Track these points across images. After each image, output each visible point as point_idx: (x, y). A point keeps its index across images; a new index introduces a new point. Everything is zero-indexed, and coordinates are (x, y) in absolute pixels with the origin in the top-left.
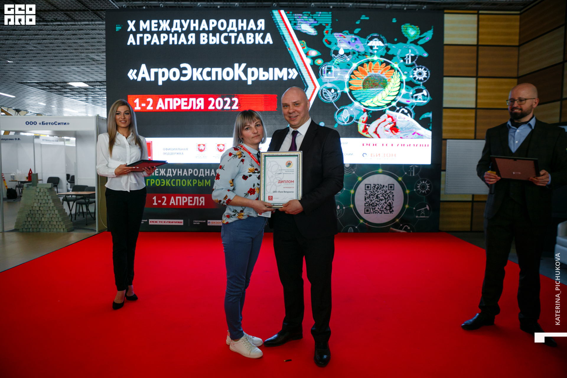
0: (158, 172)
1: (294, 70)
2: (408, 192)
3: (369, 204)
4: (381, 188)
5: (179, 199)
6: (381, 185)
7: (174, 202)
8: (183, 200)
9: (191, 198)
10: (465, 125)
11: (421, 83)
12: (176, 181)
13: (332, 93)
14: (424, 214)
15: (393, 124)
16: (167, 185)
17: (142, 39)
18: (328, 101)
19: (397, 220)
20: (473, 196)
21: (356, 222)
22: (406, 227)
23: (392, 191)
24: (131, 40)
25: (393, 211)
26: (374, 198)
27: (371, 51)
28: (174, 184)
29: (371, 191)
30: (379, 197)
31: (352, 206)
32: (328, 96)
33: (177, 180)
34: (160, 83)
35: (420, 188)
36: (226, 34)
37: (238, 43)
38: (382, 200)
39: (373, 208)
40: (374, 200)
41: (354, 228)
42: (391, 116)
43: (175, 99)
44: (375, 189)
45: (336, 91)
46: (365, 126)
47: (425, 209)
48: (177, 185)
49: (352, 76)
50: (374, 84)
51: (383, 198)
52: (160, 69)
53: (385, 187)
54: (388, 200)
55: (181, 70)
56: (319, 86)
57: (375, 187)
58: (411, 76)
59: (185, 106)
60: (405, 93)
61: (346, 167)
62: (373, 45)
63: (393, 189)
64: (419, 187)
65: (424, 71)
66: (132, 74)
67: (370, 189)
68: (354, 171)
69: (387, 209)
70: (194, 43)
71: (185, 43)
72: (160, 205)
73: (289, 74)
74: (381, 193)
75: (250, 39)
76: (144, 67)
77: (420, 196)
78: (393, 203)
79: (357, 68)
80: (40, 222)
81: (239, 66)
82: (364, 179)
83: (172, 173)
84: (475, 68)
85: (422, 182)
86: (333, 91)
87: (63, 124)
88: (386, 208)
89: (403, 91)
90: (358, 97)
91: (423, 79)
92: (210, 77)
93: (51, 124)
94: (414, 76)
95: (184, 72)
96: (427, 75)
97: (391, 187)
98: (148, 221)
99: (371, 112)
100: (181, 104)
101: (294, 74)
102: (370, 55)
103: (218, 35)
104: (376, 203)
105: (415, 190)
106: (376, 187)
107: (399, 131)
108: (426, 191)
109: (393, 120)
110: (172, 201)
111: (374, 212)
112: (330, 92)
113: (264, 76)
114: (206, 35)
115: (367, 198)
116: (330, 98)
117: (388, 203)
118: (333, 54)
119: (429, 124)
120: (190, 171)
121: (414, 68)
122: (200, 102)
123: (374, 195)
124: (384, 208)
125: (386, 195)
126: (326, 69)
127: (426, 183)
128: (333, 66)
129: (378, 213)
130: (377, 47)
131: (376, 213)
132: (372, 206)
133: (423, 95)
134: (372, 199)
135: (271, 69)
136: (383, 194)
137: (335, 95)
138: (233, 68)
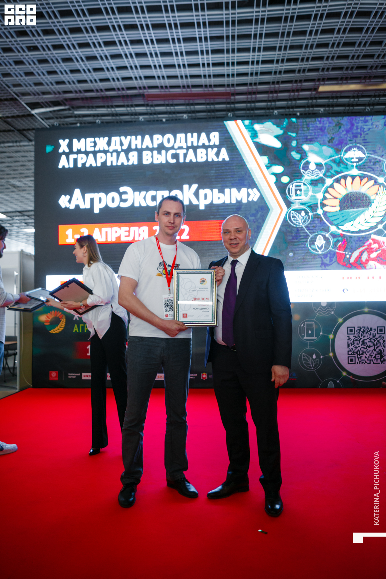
1: (255, 190)
3: (354, 352)
4: (368, 331)
6: (368, 328)
13: (302, 217)
17: (75, 161)
18: (298, 226)
21: (339, 375)
23: (383, 335)
24: (63, 163)
25: (384, 360)
26: (360, 345)
29: (356, 335)
30: (366, 343)
31: (331, 354)
32: (298, 221)
34: (96, 211)
36: (173, 151)
37: (187, 161)
38: (370, 346)
39: (359, 356)
41: (335, 382)
42: (378, 241)
43: (114, 229)
44: (361, 333)
45: (307, 213)
46: (345, 255)
51: (371, 344)
52: (96, 194)
53: (373, 330)
54: (378, 347)
55: (121, 194)
56: (287, 209)
57: (360, 330)
59: (126, 236)
61: (322, 307)
62: (351, 157)
63: (383, 332)
66: (64, 201)
67: (353, 332)
68: (333, 311)
69: (377, 357)
70: (136, 163)
71: (126, 163)
73: (249, 195)
74: (368, 338)
75: (202, 156)
76: (77, 192)
78: (384, 350)
81: (190, 188)
82: (345, 320)
86: (303, 213)
88: (375, 357)
90: (333, 220)
92: (155, 202)
95: (124, 197)
97: (381, 330)
98: (81, 375)
100: (121, 234)
101: (254, 195)
103: (163, 152)
104: (363, 351)
106: (362, 330)
109: (380, 246)
111: (360, 361)
112: (299, 215)
113: (219, 198)
114: (149, 153)
115: (350, 345)
116: (300, 222)
117: (378, 350)
118: (302, 169)
122: (144, 231)
123: (359, 341)
124: (373, 357)
125: (375, 341)
126: (294, 188)
128: (302, 184)
129: (366, 364)
130: (357, 158)
131: (363, 362)
132: (358, 354)
134: (357, 346)
135: (227, 190)
136: (371, 338)
137: (306, 218)
138: (181, 189)
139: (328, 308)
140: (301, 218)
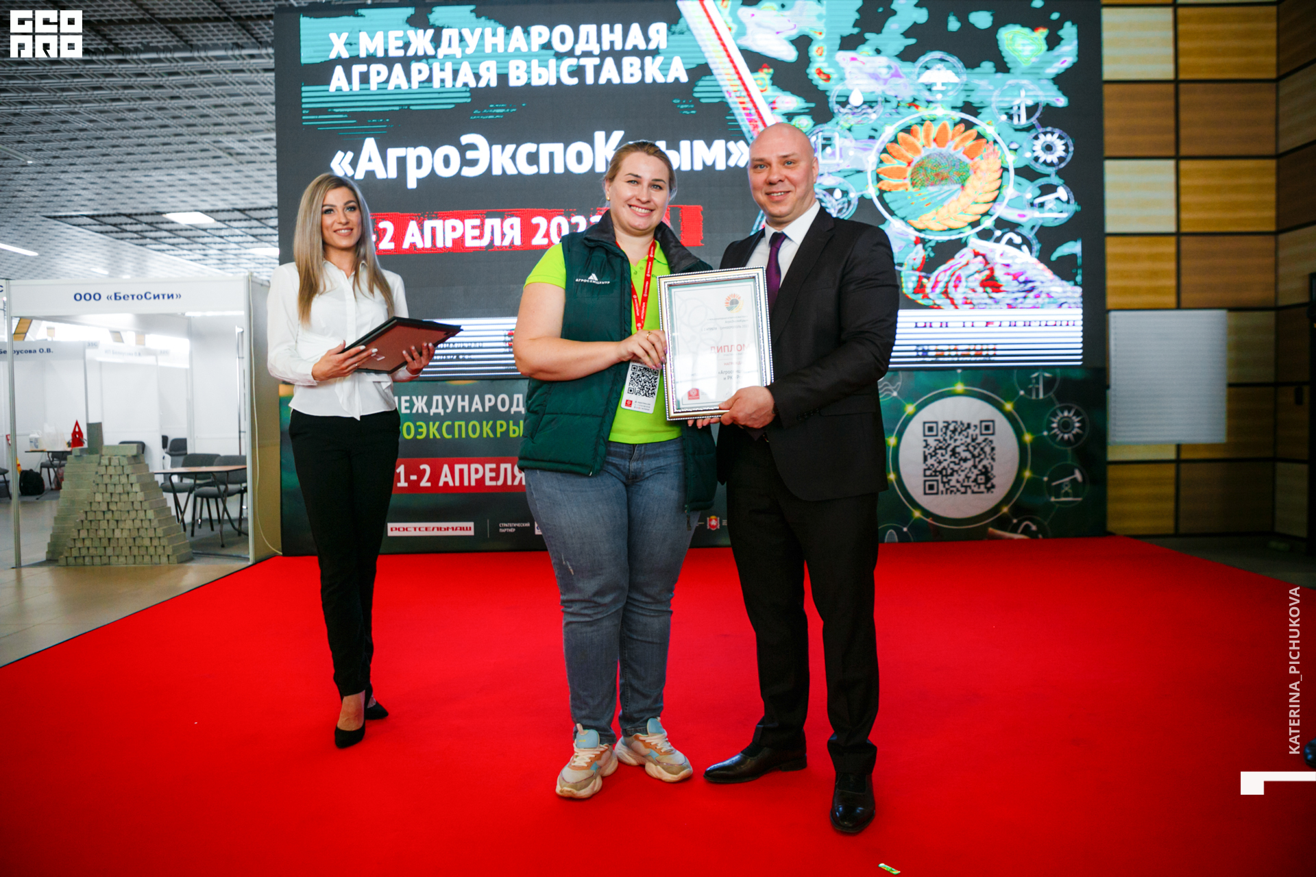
0: (408, 404)
1: (742, 143)
2: (1028, 438)
3: (935, 471)
4: (962, 431)
5: (461, 471)
6: (962, 423)
7: (449, 479)
8: (474, 473)
9: (494, 466)
10: (1154, 274)
11: (1051, 170)
12: (453, 425)
13: (837, 200)
14: (1070, 491)
15: (987, 272)
16: (431, 437)
17: (365, 77)
19: (1005, 509)
20: (1179, 447)
21: (905, 517)
22: (1027, 527)
23: (990, 438)
24: (338, 81)
25: (993, 486)
26: (947, 457)
27: (927, 96)
28: (448, 433)
29: (940, 437)
30: (959, 453)
33: (457, 423)
34: (412, 184)
35: (1058, 427)
36: (571, 61)
37: (602, 81)
38: (965, 460)
39: (945, 480)
40: (945, 460)
41: (899, 531)
42: (982, 252)
43: (450, 222)
44: (949, 433)
45: (845, 193)
46: (920, 278)
47: (1071, 480)
48: (457, 436)
49: (884, 156)
50: (937, 175)
51: (968, 455)
52: (410, 150)
53: (973, 428)
54: (981, 460)
55: (463, 149)
57: (947, 428)
58: (1028, 155)
59: (474, 238)
60: (1014, 196)
62: (932, 80)
63: (991, 432)
64: (1055, 425)
65: (1059, 140)
66: (340, 164)
67: (934, 433)
68: (895, 390)
69: (979, 481)
70: (494, 84)
71: (472, 84)
72: (414, 486)
73: (728, 154)
74: (962, 444)
75: (631, 73)
76: (370, 145)
77: (1058, 447)
78: (992, 467)
79: (896, 137)
80: (109, 539)
81: (607, 138)
82: (920, 408)
83: (445, 406)
84: (1172, 137)
85: (1062, 412)
86: (838, 194)
87: (166, 297)
88: (975, 480)
89: (1010, 191)
90: (899, 209)
91: (1056, 161)
92: (535, 167)
93: (135, 297)
94: (1036, 154)
95: (470, 155)
96: (1066, 151)
97: (987, 428)
99: (933, 244)
100: (464, 234)
101: (741, 154)
102: (926, 104)
103: (552, 62)
104: (952, 469)
105: (1045, 433)
106: (951, 427)
107: (1002, 289)
108: (1074, 435)
109: (987, 263)
110: (445, 477)
111: (947, 489)
112: (831, 198)
114: (522, 64)
115: (929, 457)
117: (980, 467)
118: (836, 104)
119: (1074, 271)
120: (490, 400)
121: (1034, 135)
122: (512, 227)
123: (946, 449)
124: (971, 480)
125: (975, 448)
126: (820, 142)
127: (1071, 414)
128: (836, 135)
129: (958, 493)
130: (943, 84)
131: (952, 492)
132: (943, 476)
133: (1058, 199)
134: (942, 459)
135: (685, 145)
136: (969, 444)
137: (844, 203)
138: (591, 142)
139: (886, 385)
140: (836, 203)
